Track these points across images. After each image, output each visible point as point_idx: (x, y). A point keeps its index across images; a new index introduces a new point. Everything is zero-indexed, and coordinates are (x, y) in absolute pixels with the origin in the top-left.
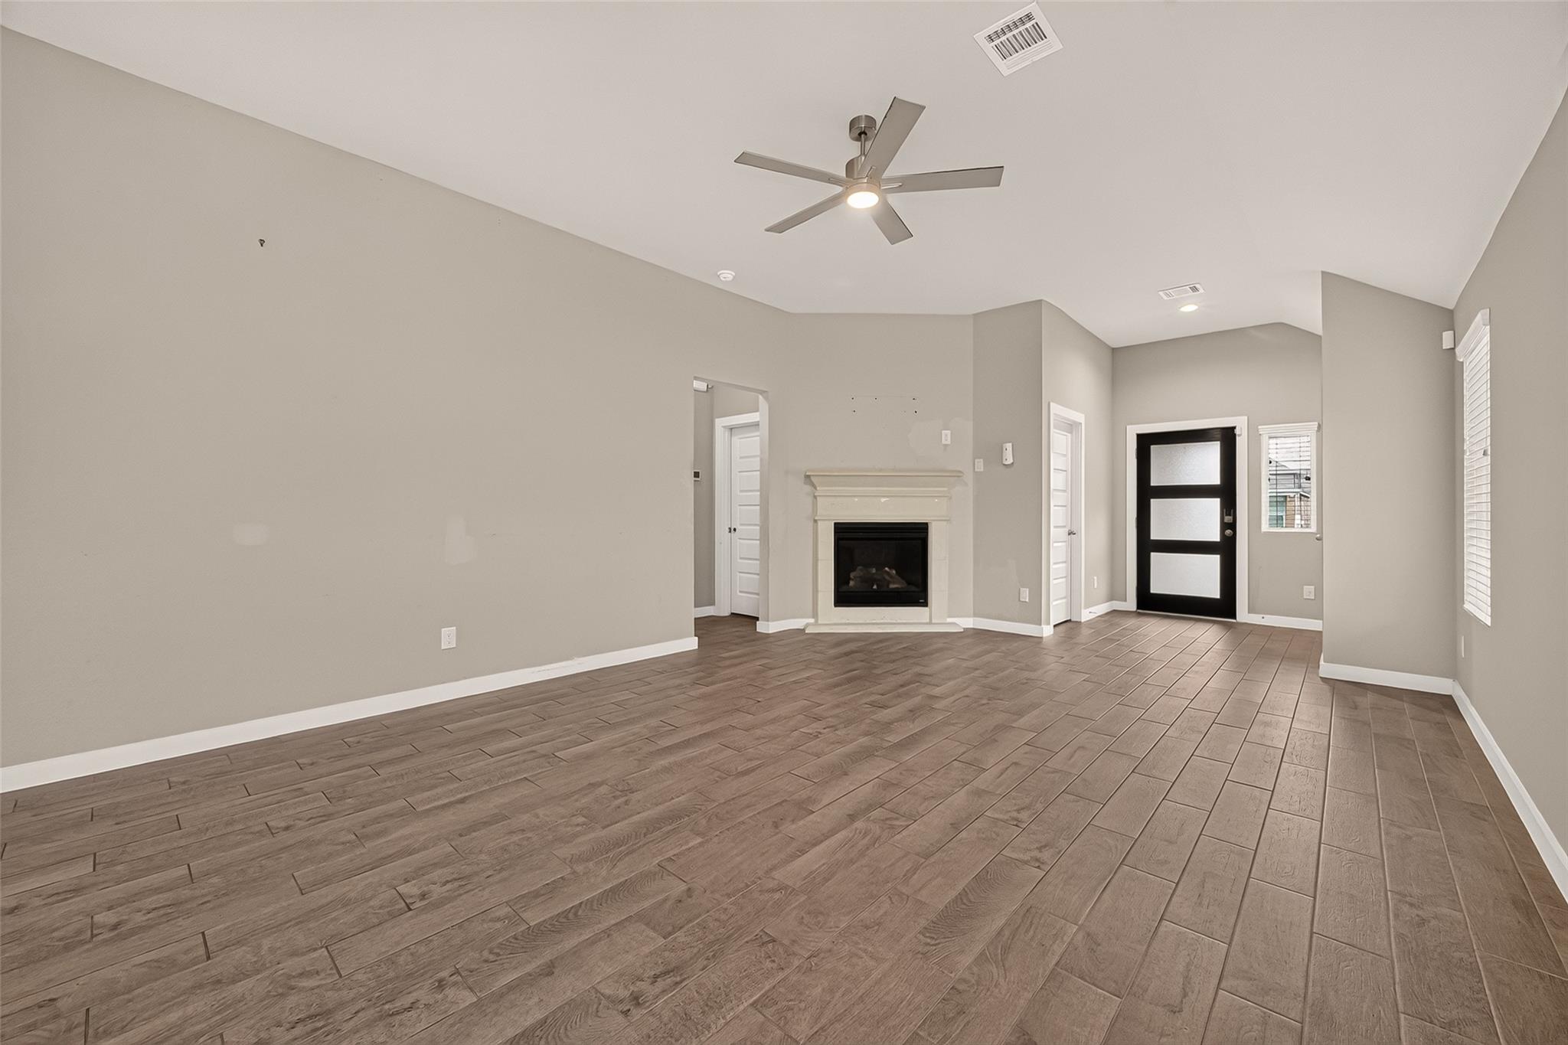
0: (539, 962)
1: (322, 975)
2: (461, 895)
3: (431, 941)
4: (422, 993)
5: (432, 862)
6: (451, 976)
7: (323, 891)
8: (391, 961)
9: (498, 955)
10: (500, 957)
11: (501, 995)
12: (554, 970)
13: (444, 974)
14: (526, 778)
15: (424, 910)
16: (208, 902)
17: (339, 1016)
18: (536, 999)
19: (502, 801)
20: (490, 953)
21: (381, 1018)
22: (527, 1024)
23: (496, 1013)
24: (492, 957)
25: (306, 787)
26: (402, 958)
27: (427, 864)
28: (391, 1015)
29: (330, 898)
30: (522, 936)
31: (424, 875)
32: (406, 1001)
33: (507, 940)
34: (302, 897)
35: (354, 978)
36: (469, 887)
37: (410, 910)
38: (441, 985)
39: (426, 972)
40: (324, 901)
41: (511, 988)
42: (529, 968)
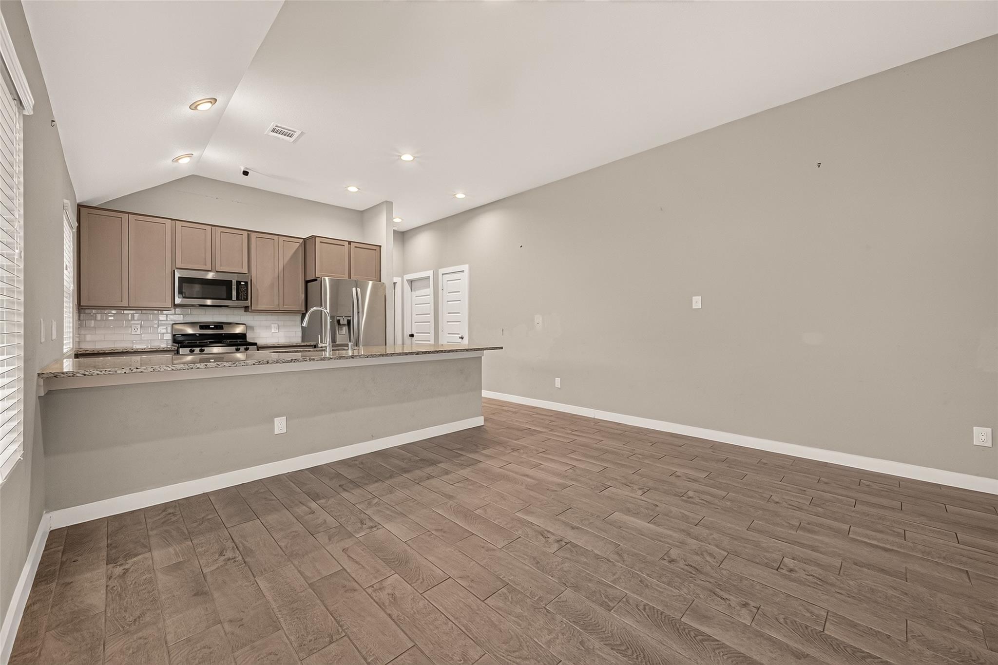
0: (800, 647)
1: (715, 560)
2: (809, 586)
3: (767, 589)
4: (734, 600)
5: (818, 562)
6: (754, 607)
7: (756, 535)
8: (741, 579)
9: (786, 623)
10: (785, 625)
11: (762, 635)
12: (802, 659)
13: (752, 604)
14: (967, 572)
15: (784, 576)
16: (718, 509)
17: (702, 577)
18: (774, 656)
19: (919, 569)
20: (784, 619)
21: (711, 591)
22: (755, 657)
23: (749, 638)
24: (782, 621)
25: (808, 491)
26: (746, 582)
27: (815, 561)
28: (714, 593)
29: (754, 539)
30: (811, 631)
31: (805, 563)
32: (726, 596)
33: (800, 624)
34: (746, 530)
35: (722, 571)
36: (819, 587)
37: (777, 570)
38: (745, 605)
39: (747, 595)
40: (751, 538)
41: (770, 639)
42: (791, 643)
